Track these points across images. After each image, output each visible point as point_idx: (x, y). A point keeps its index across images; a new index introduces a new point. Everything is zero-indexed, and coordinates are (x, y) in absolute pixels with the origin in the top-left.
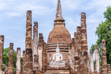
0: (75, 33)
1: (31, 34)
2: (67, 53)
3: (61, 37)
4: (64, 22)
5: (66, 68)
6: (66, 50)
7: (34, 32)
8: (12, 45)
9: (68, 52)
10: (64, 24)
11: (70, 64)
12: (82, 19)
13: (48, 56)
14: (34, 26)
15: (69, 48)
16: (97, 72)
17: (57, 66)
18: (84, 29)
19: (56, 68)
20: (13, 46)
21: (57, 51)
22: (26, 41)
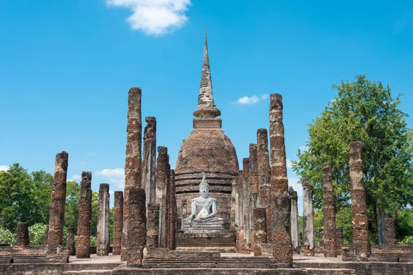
0: (251, 145)
1: (140, 150)
2: (226, 195)
3: (212, 156)
4: (218, 117)
5: (227, 236)
6: (225, 188)
7: (145, 144)
8: (87, 177)
9: (230, 192)
10: (220, 121)
11: (236, 226)
12: (274, 111)
13: (179, 204)
14: (146, 129)
15: (234, 183)
16: (309, 246)
17: (203, 232)
18: (279, 135)
19: (200, 236)
20: (90, 179)
21: (201, 191)
22: (127, 166)
